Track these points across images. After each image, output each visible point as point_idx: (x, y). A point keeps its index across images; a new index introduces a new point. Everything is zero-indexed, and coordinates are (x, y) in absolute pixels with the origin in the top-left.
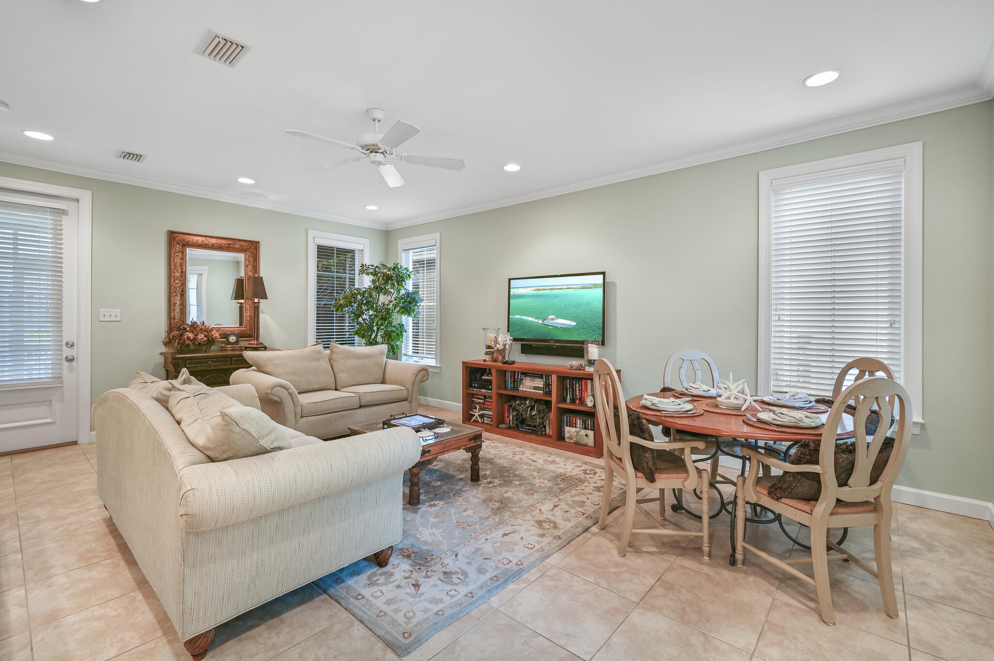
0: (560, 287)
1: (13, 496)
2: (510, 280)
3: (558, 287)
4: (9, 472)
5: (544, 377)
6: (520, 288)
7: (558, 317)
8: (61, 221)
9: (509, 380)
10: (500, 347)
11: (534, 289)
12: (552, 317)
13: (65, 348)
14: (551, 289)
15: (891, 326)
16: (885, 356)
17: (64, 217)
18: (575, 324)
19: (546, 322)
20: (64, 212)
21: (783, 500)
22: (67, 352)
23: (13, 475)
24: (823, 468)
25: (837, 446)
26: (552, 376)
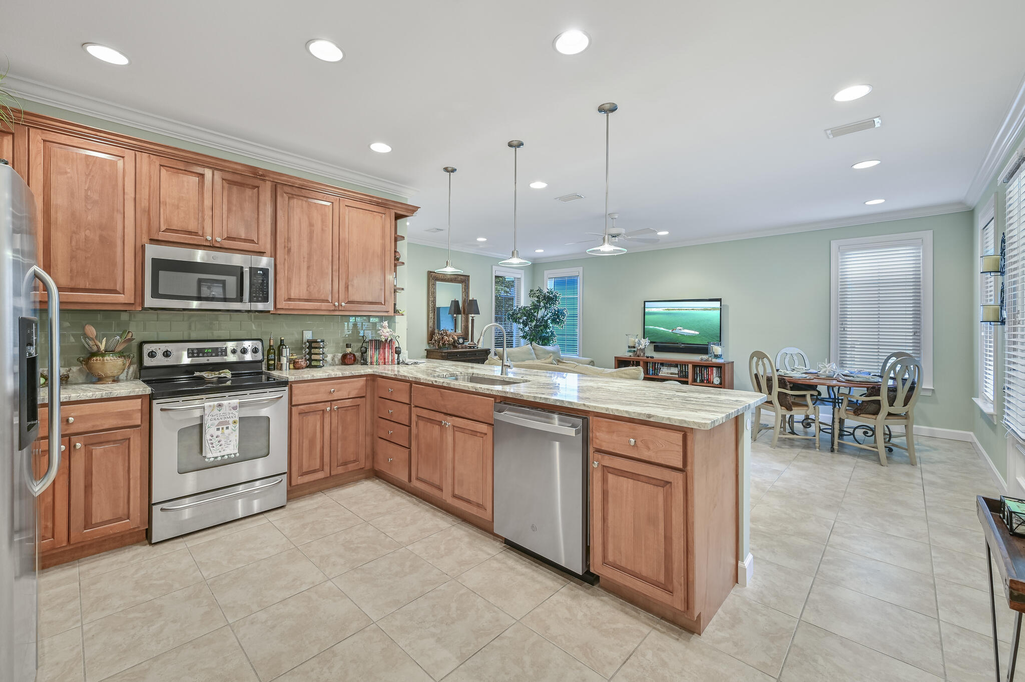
0: (686, 308)
2: (645, 302)
5: (679, 366)
6: (651, 308)
7: (684, 329)
9: (651, 369)
10: (642, 347)
11: (665, 309)
12: (680, 328)
14: (679, 309)
15: (914, 335)
16: (911, 352)
18: (698, 333)
19: (674, 331)
21: (861, 415)
24: (882, 397)
25: (888, 389)
26: (688, 365)
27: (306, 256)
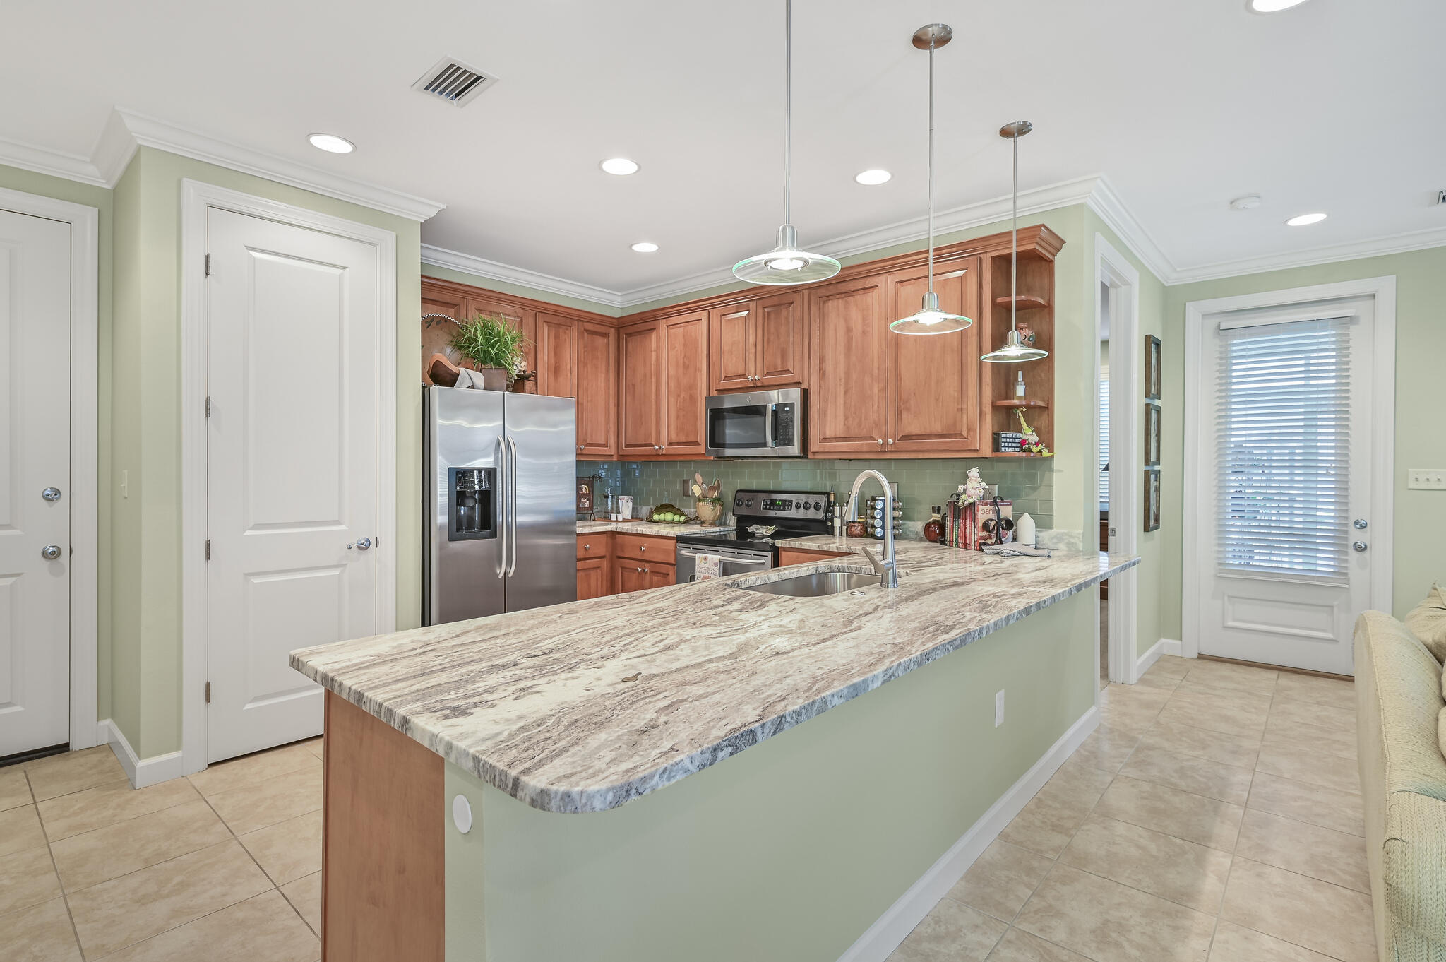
1: (1263, 728)
4: (1270, 695)
8: (1348, 335)
13: (1352, 529)
17: (1353, 328)
20: (1350, 320)
22: (1356, 536)
23: (1272, 699)
27: (843, 376)
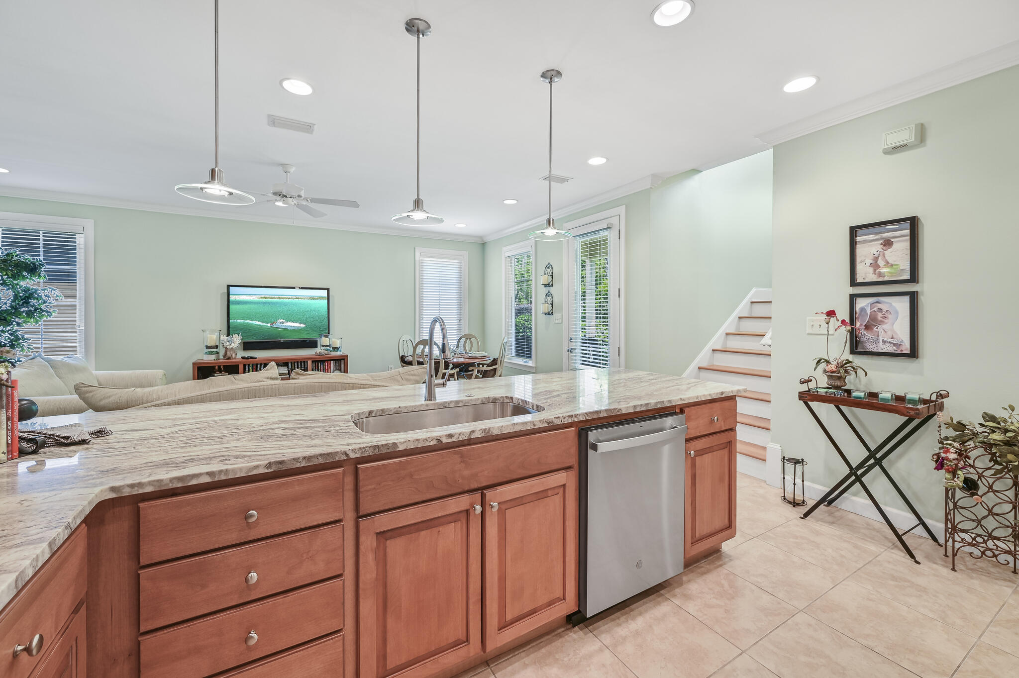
0: (289, 297)
2: (229, 286)
3: (287, 297)
6: (238, 295)
7: (287, 321)
11: (260, 297)
12: (282, 321)
14: (279, 298)
18: (304, 326)
19: (274, 325)
26: (307, 362)
